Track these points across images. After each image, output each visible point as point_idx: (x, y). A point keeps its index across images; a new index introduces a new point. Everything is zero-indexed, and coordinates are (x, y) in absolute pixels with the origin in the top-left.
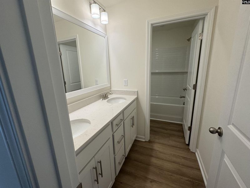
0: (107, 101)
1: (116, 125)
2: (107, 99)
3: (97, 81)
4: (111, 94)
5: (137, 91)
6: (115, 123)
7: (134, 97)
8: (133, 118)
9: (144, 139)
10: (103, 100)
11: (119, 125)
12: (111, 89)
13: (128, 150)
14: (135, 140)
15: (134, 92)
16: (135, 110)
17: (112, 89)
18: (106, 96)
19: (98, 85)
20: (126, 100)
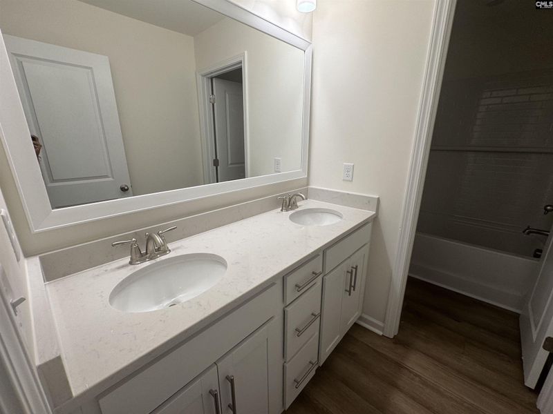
0: (291, 217)
1: (296, 286)
2: (291, 209)
3: (277, 163)
4: (303, 199)
5: (378, 199)
6: (292, 281)
7: (367, 214)
8: (353, 272)
9: (382, 329)
10: (282, 210)
11: (305, 289)
12: (308, 185)
13: (328, 350)
14: (355, 324)
15: (369, 200)
16: (366, 249)
17: (312, 186)
18: (292, 202)
19: (279, 172)
20: (341, 218)
